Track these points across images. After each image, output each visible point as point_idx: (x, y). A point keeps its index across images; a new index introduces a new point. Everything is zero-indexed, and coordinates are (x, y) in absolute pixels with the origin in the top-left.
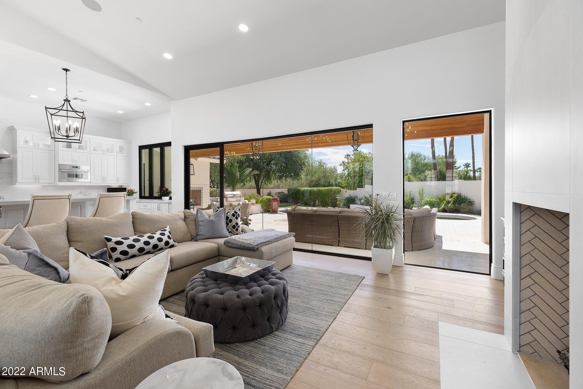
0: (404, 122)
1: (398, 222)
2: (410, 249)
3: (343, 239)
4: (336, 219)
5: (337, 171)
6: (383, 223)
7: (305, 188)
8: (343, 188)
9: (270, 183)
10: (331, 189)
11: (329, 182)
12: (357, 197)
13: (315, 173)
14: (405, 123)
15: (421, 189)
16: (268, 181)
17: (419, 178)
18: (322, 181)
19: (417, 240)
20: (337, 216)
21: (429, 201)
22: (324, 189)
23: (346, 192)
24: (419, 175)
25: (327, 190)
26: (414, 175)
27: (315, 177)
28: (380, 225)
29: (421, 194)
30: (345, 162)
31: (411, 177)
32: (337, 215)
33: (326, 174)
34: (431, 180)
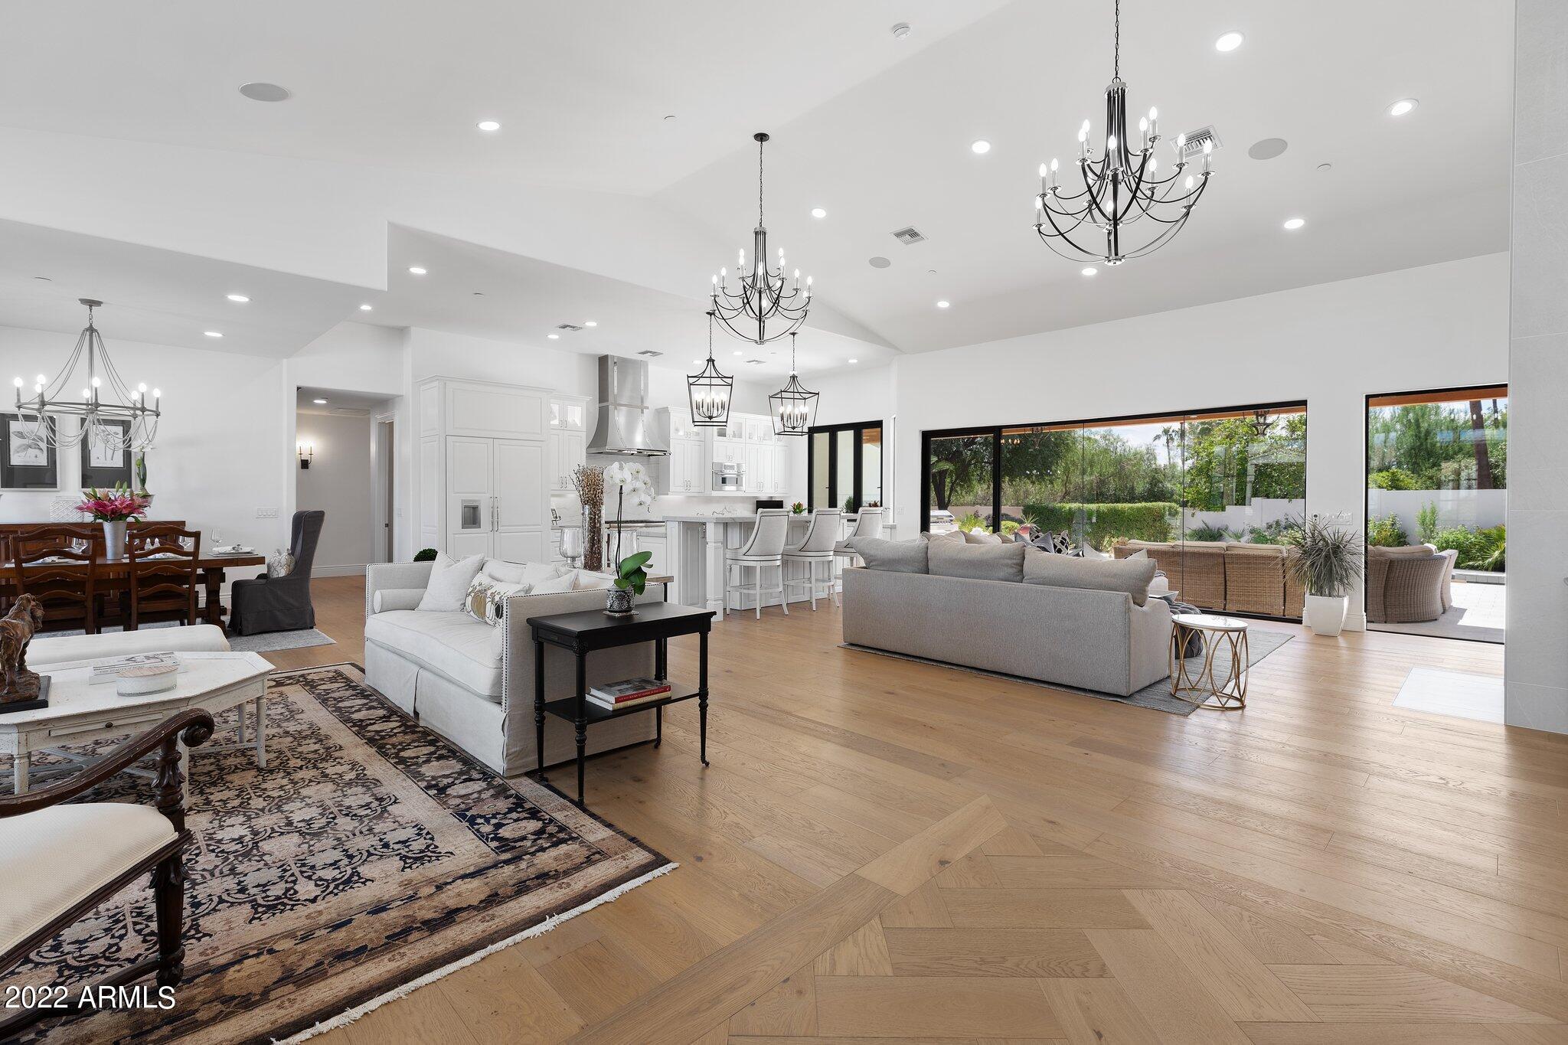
0: (1368, 397)
1: (1354, 558)
2: (1382, 619)
3: (1234, 598)
4: (1221, 560)
5: (1155, 459)
6: (1327, 557)
7: (1075, 506)
8: (1184, 505)
9: (970, 489)
10: (1149, 508)
11: (1133, 488)
12: (1227, 529)
13: (1092, 464)
14: (1370, 399)
15: (1428, 511)
16: (962, 486)
17: (1431, 478)
18: (1112, 486)
19: (1397, 603)
20: (1224, 556)
21: (1453, 542)
22: (1131, 509)
23: (1193, 515)
24: (1432, 467)
25: (1139, 509)
26: (1415, 469)
27: (1091, 474)
28: (1322, 560)
29: (1429, 525)
30: (1171, 430)
31: (1403, 475)
32: (1221, 554)
33: (1123, 468)
34: (1469, 487)
